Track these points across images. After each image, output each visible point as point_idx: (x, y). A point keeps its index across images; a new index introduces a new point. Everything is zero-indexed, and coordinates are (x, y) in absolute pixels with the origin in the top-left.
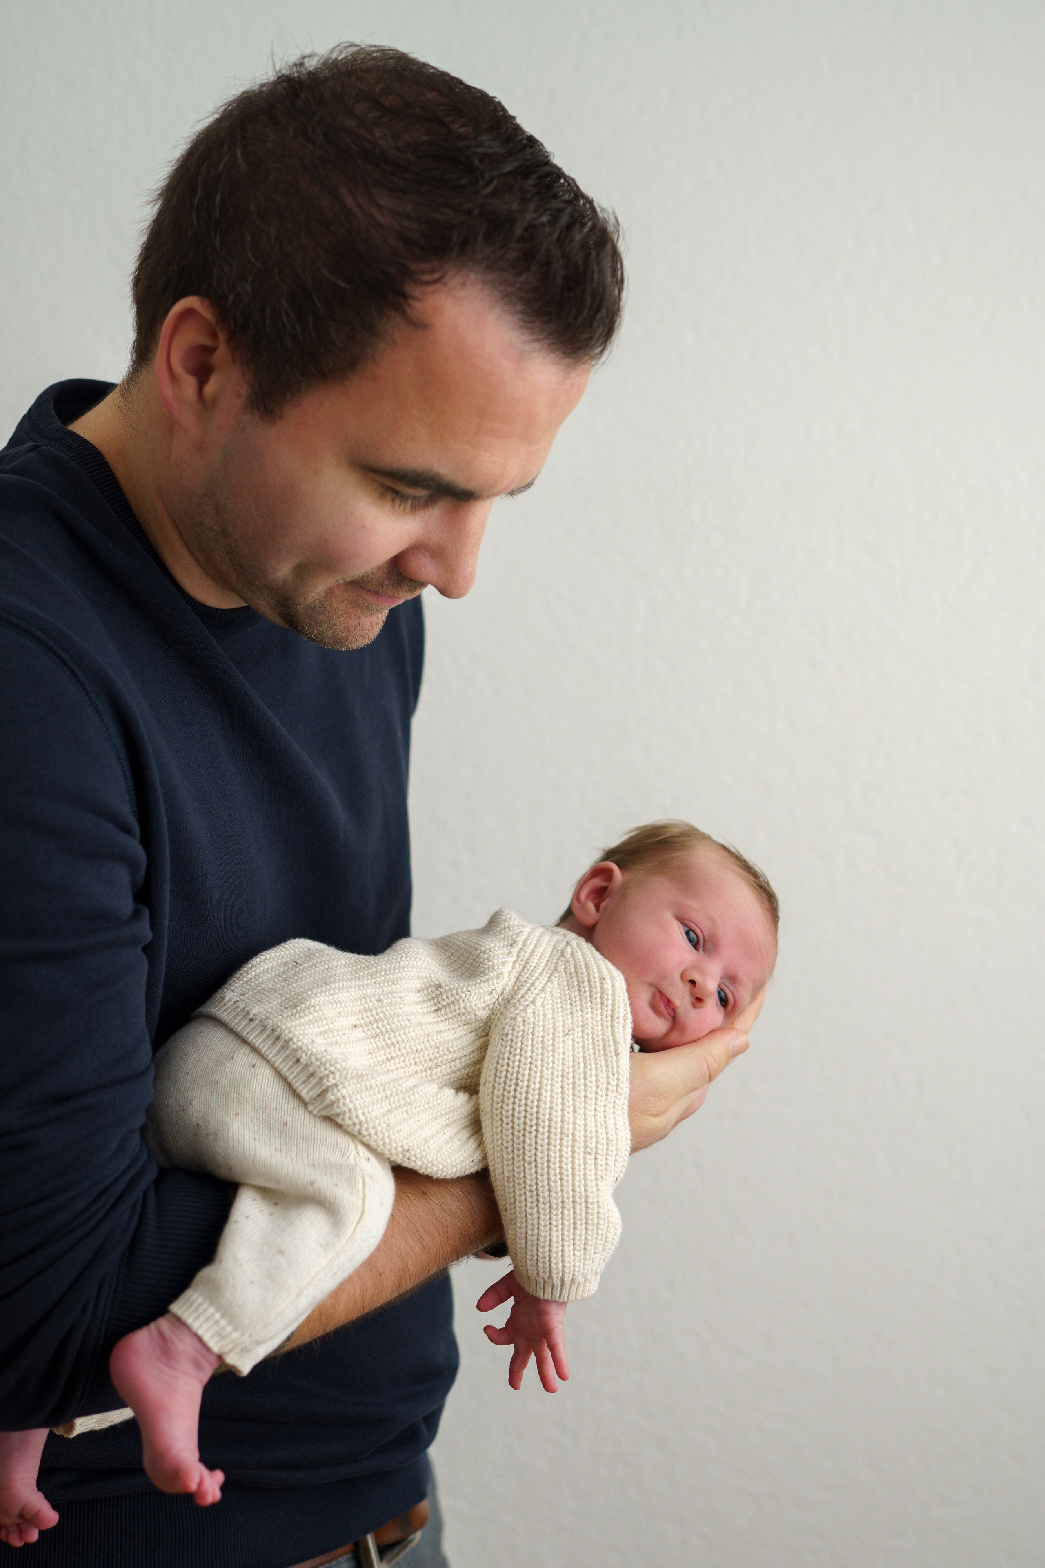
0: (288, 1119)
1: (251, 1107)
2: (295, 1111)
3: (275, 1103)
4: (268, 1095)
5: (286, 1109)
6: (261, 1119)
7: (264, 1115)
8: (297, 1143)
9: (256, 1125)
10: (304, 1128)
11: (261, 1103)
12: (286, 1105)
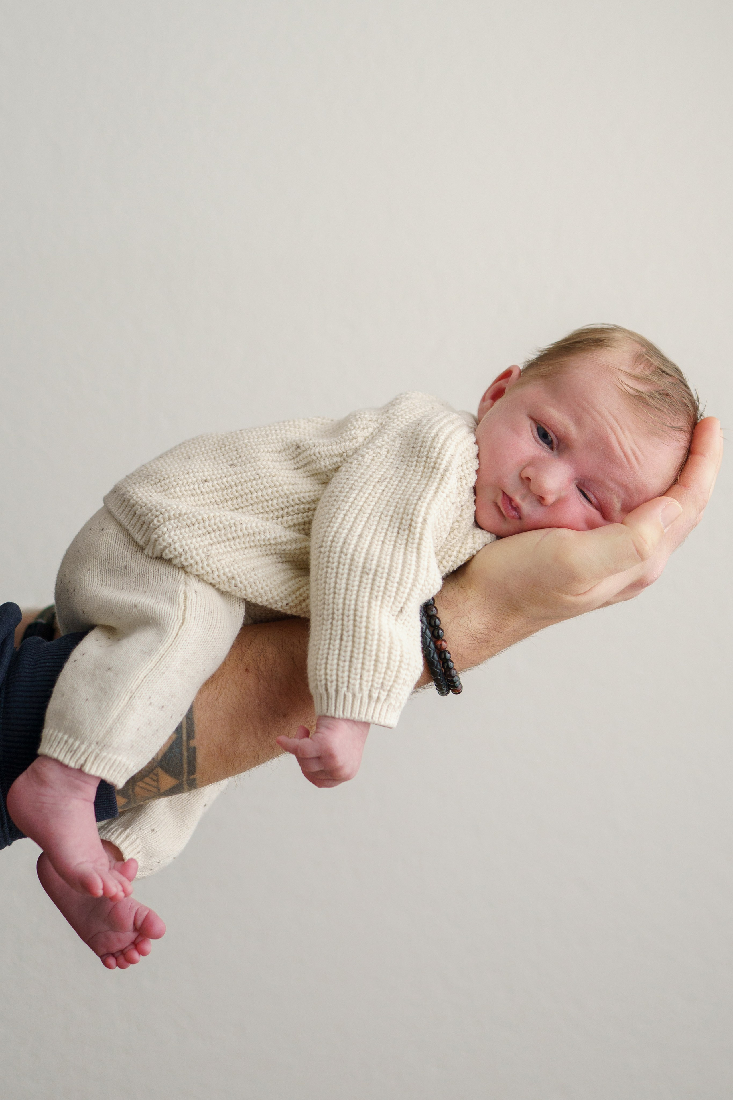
0: (127, 563)
1: (99, 561)
2: (133, 556)
3: (117, 553)
4: (111, 548)
5: (125, 556)
6: (107, 570)
7: (109, 565)
8: (135, 580)
9: (104, 575)
10: (140, 566)
11: (106, 556)
12: (126, 553)
